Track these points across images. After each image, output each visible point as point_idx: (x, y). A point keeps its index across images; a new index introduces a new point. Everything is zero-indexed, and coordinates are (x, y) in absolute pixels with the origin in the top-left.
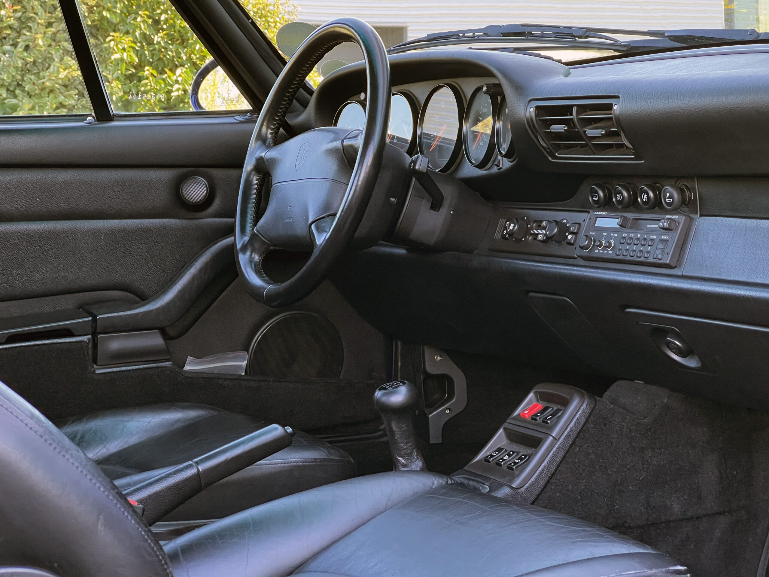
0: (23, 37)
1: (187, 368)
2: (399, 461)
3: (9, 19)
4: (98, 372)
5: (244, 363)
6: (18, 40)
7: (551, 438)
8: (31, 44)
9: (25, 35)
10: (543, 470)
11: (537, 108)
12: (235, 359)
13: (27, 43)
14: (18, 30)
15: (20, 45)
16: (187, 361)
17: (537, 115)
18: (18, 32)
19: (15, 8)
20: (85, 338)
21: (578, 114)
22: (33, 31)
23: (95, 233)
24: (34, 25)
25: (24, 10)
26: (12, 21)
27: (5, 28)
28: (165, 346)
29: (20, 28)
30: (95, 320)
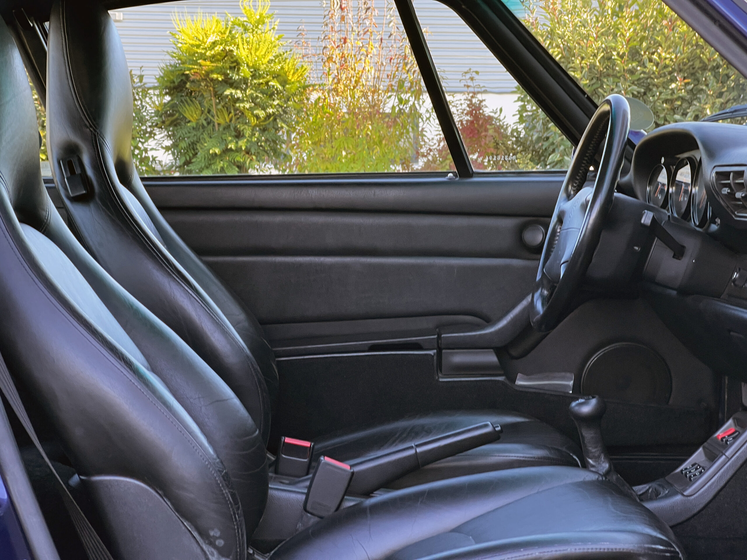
0: (693, 108)
1: (519, 382)
2: (589, 463)
3: (680, 92)
4: (441, 380)
5: (571, 383)
6: (688, 111)
7: (724, 457)
8: (700, 113)
9: (695, 105)
10: (713, 483)
11: (717, 173)
12: (563, 378)
13: (697, 113)
14: (690, 101)
15: (689, 115)
16: (518, 377)
17: (717, 180)
18: (689, 103)
19: (686, 81)
20: (431, 352)
21: (734, 178)
22: (703, 101)
23: (450, 268)
24: (703, 97)
25: (696, 82)
26: (683, 93)
27: (677, 99)
28: (498, 363)
29: (691, 99)
30: (439, 337)
